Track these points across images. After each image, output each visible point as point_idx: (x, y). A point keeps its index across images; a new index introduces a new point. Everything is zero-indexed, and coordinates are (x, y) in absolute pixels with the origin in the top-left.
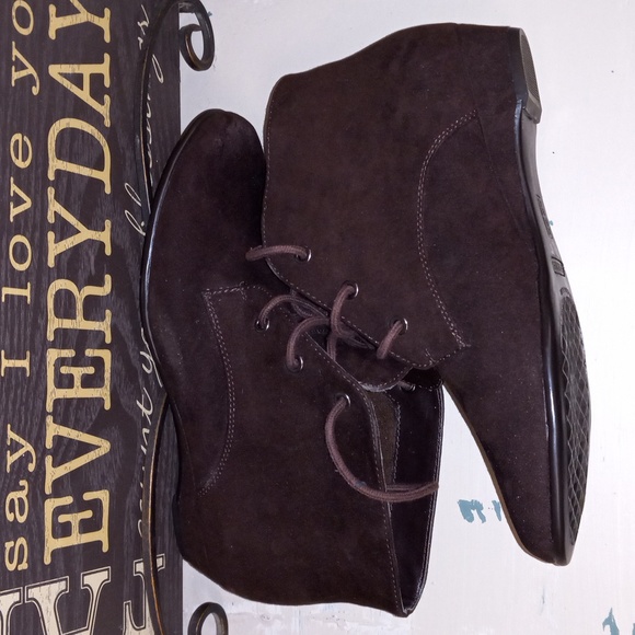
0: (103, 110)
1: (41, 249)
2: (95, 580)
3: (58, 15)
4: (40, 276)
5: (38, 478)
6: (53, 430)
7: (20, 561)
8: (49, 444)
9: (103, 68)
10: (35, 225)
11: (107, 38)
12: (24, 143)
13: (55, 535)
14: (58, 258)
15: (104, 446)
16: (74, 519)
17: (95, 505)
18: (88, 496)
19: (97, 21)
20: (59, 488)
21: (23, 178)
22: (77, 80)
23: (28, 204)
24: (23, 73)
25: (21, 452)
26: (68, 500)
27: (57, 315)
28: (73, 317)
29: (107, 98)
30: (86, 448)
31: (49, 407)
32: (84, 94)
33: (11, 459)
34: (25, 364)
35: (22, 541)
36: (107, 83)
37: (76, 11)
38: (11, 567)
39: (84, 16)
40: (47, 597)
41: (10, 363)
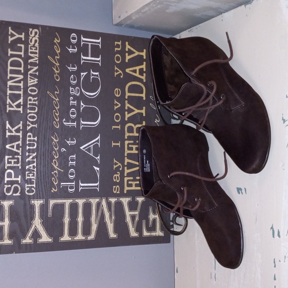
0: (143, 78)
1: (123, 116)
2: (140, 199)
3: (128, 55)
4: (123, 123)
5: (122, 172)
6: (127, 161)
7: (117, 191)
8: (126, 164)
9: (144, 66)
10: (122, 110)
11: (145, 58)
12: (119, 91)
13: (128, 186)
14: (128, 118)
16: (134, 183)
18: (137, 178)
19: (141, 54)
20: (129, 175)
21: (118, 99)
22: (135, 71)
23: (120, 105)
24: (118, 73)
25: (118, 165)
26: (132, 178)
27: (128, 132)
28: (133, 132)
29: (145, 74)
30: (137, 166)
31: (126, 155)
32: (137, 75)
33: (115, 167)
34: (119, 144)
35: (118, 186)
36: (145, 70)
37: (134, 53)
38: (115, 192)
39: (137, 53)
40: (125, 201)
41: (115, 144)
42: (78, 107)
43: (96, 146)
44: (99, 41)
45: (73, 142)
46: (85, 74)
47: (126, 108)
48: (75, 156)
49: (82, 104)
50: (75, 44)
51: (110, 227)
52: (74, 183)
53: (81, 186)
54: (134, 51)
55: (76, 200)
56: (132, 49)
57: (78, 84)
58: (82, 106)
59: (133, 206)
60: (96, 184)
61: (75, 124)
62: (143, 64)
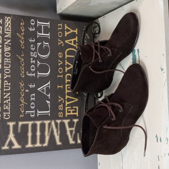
0: (76, 46)
1: (64, 69)
2: (76, 121)
3: (67, 32)
4: (64, 73)
5: (64, 104)
6: (67, 97)
7: (61, 116)
8: (66, 99)
9: (76, 39)
10: (63, 66)
11: (77, 34)
12: (61, 54)
13: (68, 112)
14: (67, 71)
15: (77, 100)
16: (71, 110)
17: (75, 109)
18: (74, 107)
19: (74, 31)
20: (68, 105)
21: (61, 59)
22: (71, 42)
23: (62, 63)
24: (61, 43)
25: (61, 100)
26: (70, 107)
27: (67, 79)
29: (77, 44)
30: (73, 100)
31: (66, 93)
32: (72, 44)
34: (62, 87)
35: (62, 113)
36: (77, 41)
37: (70, 31)
38: (60, 116)
39: (72, 31)
40: (66, 122)
41: (59, 87)
42: (36, 64)
43: (47, 88)
44: (49, 24)
45: (33, 86)
46: (40, 44)
47: (66, 65)
48: (34, 95)
49: (38, 62)
50: (34, 26)
51: (57, 138)
52: (34, 111)
53: (38, 113)
54: (70, 29)
55: (36, 122)
56: (69, 28)
57: (36, 50)
58: (39, 63)
59: (71, 124)
60: (48, 112)
61: (34, 74)
62: (75, 38)
